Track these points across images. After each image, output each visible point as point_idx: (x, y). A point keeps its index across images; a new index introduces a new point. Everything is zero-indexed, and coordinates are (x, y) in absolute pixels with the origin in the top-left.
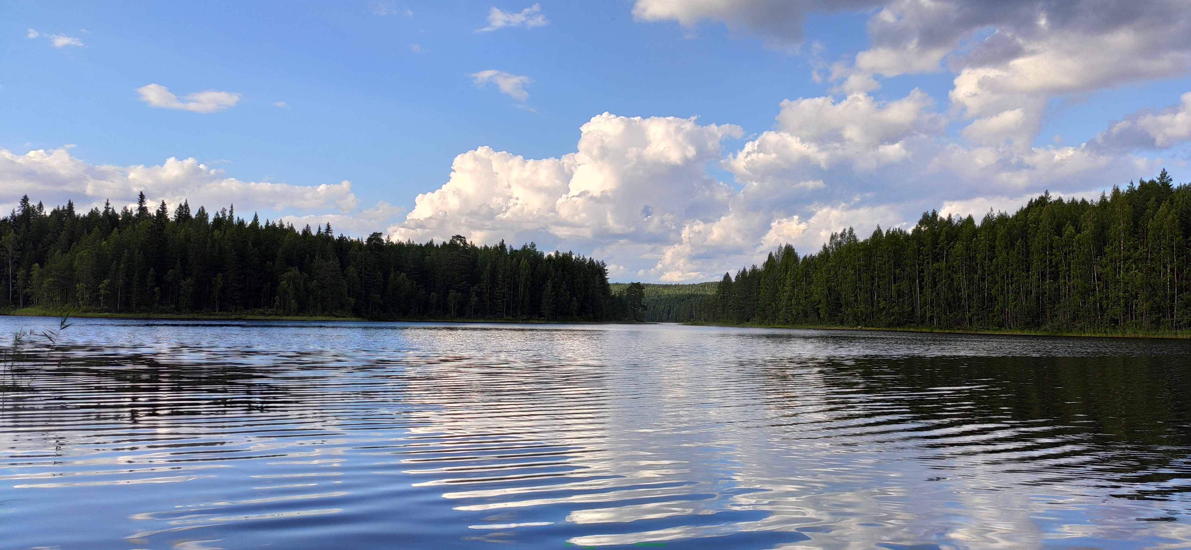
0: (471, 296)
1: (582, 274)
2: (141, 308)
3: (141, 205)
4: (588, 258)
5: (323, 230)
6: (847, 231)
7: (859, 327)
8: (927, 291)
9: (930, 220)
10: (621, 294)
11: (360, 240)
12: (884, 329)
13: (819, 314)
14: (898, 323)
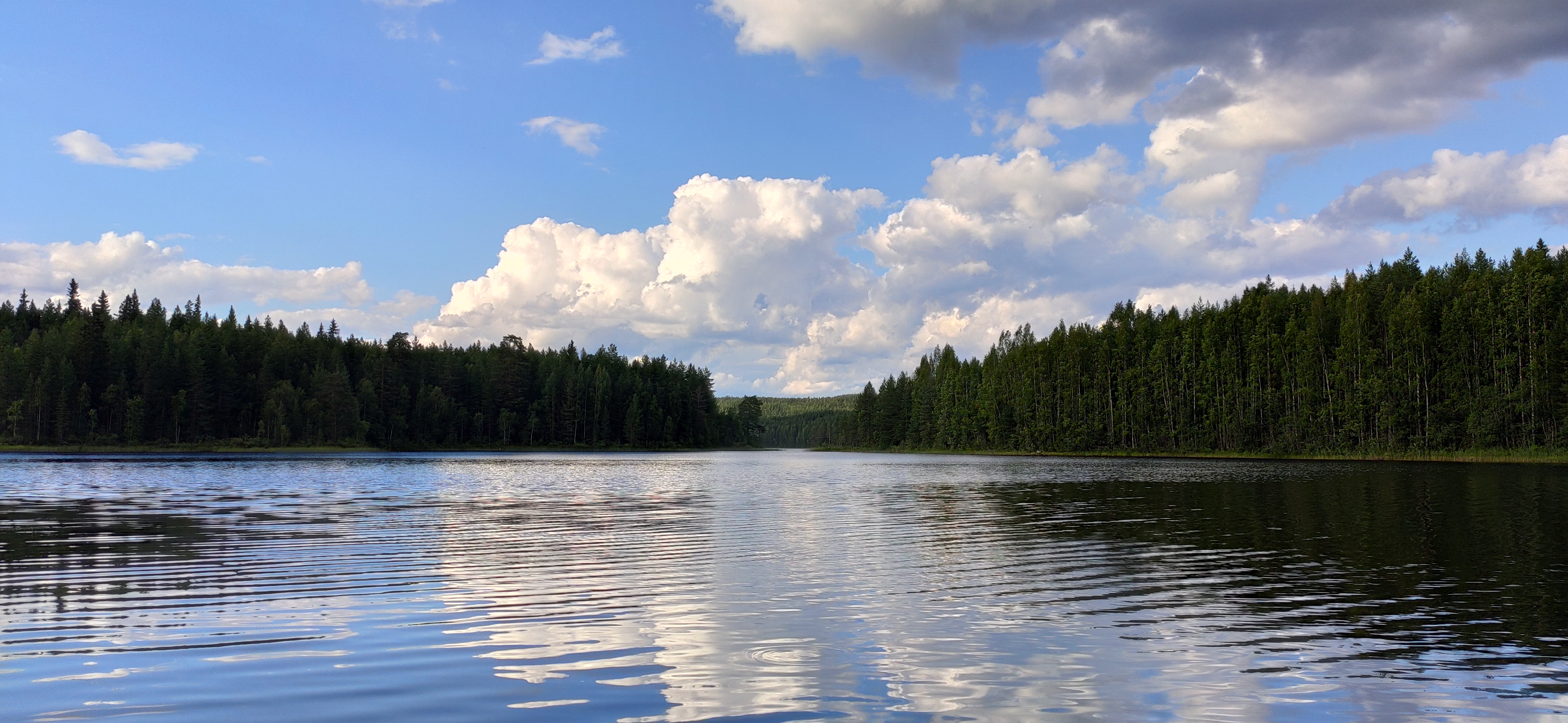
0: (529, 417)
1: (678, 385)
2: (70, 439)
3: (72, 297)
4: (686, 364)
5: (326, 330)
6: (1022, 329)
7: (1038, 452)
8: (1122, 402)
9: (1124, 313)
10: (730, 410)
11: (378, 343)
12: (1069, 454)
13: (987, 435)
14: (1086, 445)
